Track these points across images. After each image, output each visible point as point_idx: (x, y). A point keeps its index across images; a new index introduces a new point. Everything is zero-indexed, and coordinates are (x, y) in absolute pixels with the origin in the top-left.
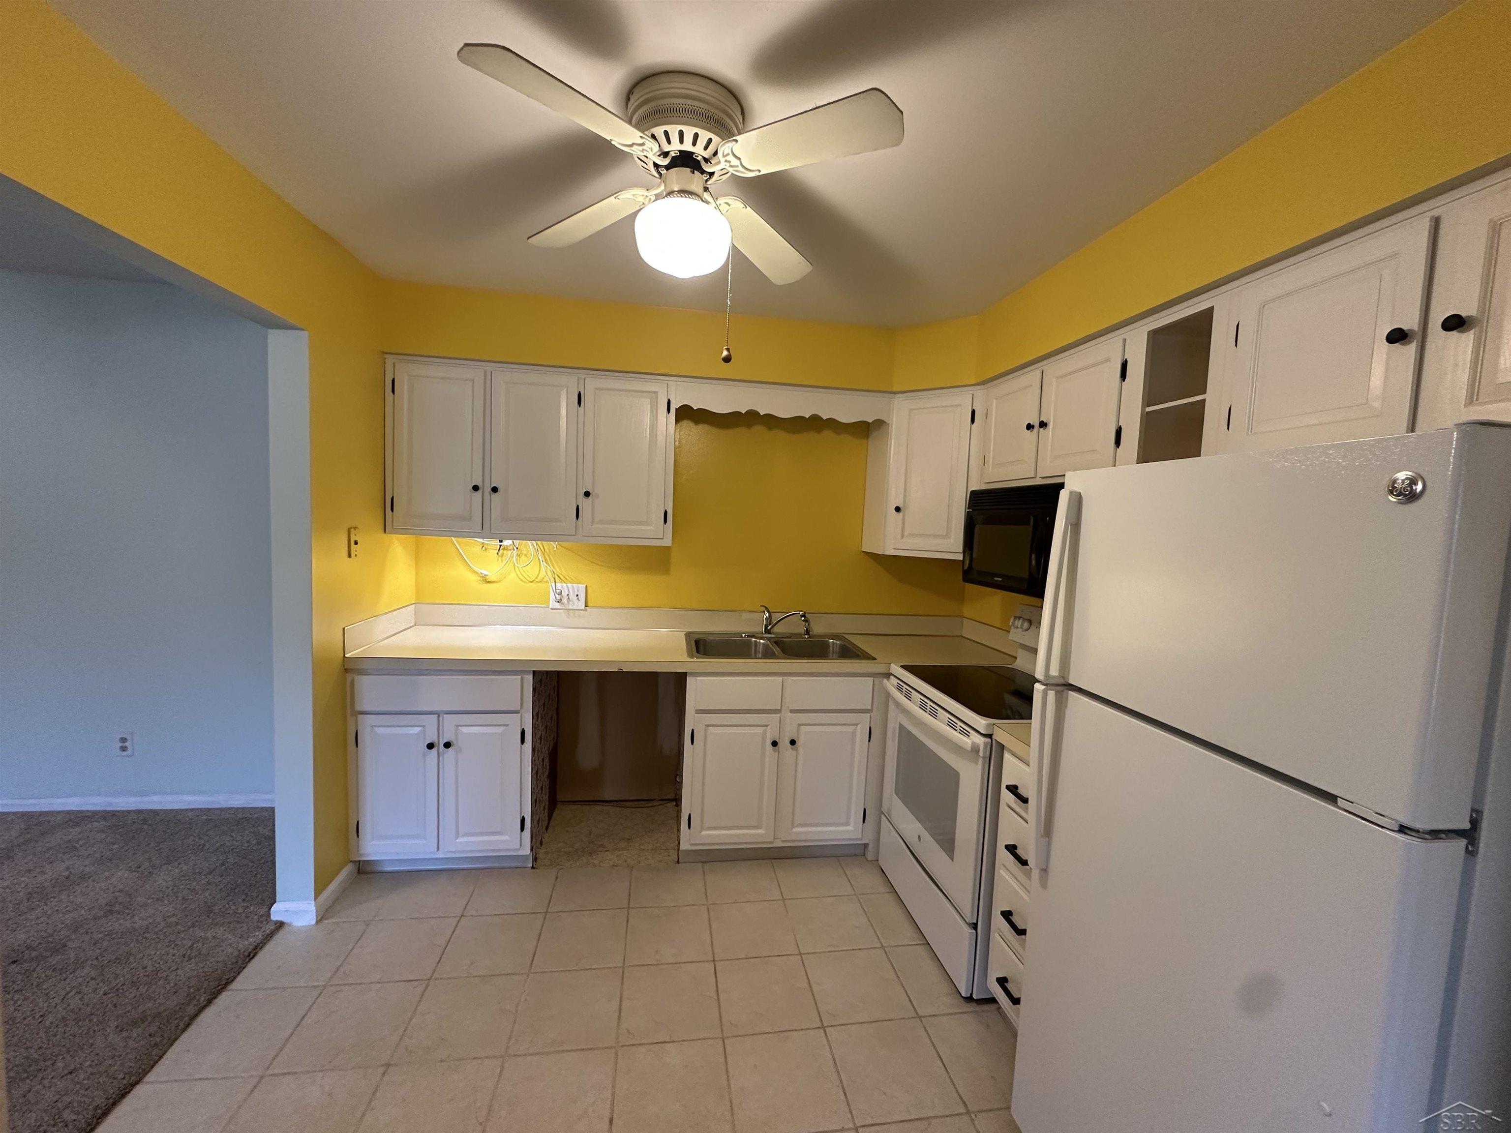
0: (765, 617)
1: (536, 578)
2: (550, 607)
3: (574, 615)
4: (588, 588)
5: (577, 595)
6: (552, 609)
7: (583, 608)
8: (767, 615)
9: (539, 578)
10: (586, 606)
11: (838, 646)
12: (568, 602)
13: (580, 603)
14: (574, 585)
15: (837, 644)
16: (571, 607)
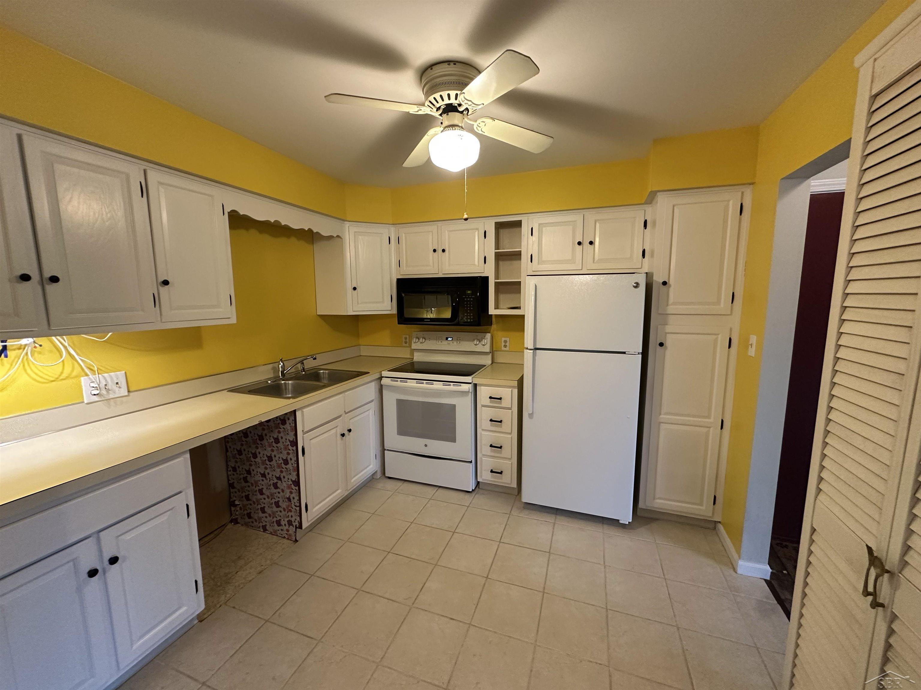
0: (280, 366)
1: (60, 376)
2: (86, 402)
3: (115, 403)
4: (128, 375)
5: (117, 383)
6: (88, 404)
7: (126, 394)
8: (282, 364)
9: (64, 375)
10: (129, 391)
11: (327, 374)
12: (108, 392)
13: (122, 390)
14: (112, 374)
15: (326, 373)
16: (111, 396)
